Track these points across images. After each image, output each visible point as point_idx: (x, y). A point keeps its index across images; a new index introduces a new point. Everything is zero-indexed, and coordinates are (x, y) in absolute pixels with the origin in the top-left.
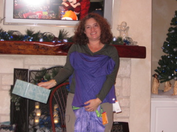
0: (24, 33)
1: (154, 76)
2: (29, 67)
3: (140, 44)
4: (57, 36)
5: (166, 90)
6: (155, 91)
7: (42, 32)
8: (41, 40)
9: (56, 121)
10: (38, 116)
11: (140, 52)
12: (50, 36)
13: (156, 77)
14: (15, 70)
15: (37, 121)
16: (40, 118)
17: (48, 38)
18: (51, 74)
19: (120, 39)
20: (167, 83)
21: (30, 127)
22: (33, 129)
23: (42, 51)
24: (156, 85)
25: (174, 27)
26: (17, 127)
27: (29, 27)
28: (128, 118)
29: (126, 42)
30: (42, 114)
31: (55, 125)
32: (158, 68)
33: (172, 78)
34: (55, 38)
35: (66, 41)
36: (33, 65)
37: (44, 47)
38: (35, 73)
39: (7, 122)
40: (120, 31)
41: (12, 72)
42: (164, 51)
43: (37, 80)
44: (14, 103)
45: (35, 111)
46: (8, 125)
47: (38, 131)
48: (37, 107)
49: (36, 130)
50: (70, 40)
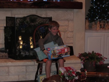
1: (86, 19)
2: (15, 16)
3: (79, 1)
5: (93, 27)
6: (87, 28)
9: (32, 47)
10: (22, 44)
13: (88, 19)
14: (7, 17)
15: (21, 47)
16: (23, 45)
18: (29, 20)
20: (93, 23)
21: (17, 51)
22: (19, 52)
28: (72, 43)
32: (88, 14)
33: (97, 20)
36: (17, 14)
38: (19, 19)
39: (3, 48)
43: (20, 23)
44: (7, 37)
45: (19, 41)
46: (4, 50)
47: (22, 53)
48: (20, 39)
49: (20, 52)
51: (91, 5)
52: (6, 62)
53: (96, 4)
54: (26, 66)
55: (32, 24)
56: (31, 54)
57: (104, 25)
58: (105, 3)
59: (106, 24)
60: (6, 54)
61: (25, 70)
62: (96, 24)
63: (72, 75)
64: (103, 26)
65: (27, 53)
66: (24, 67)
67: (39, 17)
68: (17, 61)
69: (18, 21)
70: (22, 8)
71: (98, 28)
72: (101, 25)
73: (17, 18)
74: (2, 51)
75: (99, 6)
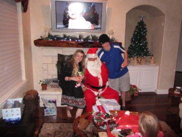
0: (62, 36)
3: (119, 41)
4: (78, 37)
7: (71, 36)
8: (70, 40)
14: (58, 54)
17: (73, 39)
25: (137, 30)
26: (60, 81)
27: (64, 33)
29: (112, 40)
33: (135, 56)
34: (77, 39)
35: (82, 40)
36: (67, 52)
37: (71, 44)
42: (131, 42)
46: (56, 80)
50: (84, 39)
51: (131, 44)
52: (55, 91)
53: (134, 42)
57: (141, 60)
58: (143, 42)
59: (143, 60)
60: (57, 84)
62: (134, 59)
63: (101, 118)
70: (70, 47)
71: (135, 63)
72: (138, 60)
73: (66, 56)
74: (54, 81)
75: (137, 44)
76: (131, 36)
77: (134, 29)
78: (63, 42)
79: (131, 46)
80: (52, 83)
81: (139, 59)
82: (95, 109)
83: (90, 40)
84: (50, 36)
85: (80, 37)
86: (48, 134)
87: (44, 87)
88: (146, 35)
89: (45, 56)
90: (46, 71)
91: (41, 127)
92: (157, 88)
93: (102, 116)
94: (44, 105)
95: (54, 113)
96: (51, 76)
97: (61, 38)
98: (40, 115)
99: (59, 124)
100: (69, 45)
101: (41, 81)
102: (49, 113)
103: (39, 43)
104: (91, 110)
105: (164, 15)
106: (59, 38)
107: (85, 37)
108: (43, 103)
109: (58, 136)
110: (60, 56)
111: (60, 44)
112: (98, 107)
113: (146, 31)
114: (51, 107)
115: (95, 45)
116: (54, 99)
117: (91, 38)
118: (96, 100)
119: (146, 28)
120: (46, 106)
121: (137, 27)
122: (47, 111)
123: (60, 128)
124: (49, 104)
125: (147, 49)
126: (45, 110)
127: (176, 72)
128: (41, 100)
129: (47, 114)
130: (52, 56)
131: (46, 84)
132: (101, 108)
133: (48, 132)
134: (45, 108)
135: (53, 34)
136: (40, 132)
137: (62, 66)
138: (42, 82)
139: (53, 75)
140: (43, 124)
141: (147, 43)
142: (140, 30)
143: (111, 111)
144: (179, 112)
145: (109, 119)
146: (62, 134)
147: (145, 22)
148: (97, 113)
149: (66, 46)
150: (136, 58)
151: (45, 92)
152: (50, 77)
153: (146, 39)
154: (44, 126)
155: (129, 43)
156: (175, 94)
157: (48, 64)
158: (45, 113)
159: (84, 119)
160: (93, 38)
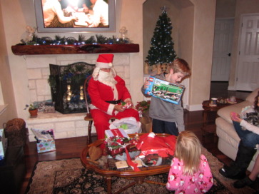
0: (54, 38)
3: (135, 43)
4: (77, 39)
6: (147, 72)
7: (66, 37)
8: (66, 43)
9: (82, 98)
10: (70, 95)
11: (134, 48)
12: (72, 40)
14: (50, 65)
15: (69, 99)
16: (71, 97)
17: (71, 42)
18: (74, 68)
19: (121, 39)
21: (64, 104)
22: (66, 105)
23: (68, 51)
24: (147, 68)
25: (158, 27)
26: (56, 103)
27: (57, 34)
29: (126, 41)
30: (72, 93)
31: (82, 101)
32: (148, 56)
33: (158, 62)
34: (76, 42)
35: (83, 43)
36: (63, 61)
37: (68, 49)
38: (63, 67)
39: (50, 100)
40: (121, 33)
41: (49, 66)
42: (152, 44)
43: (65, 72)
45: (67, 92)
46: (50, 102)
47: (70, 106)
48: (69, 88)
49: (68, 105)
50: (86, 42)
51: (151, 46)
52: (51, 117)
53: (156, 44)
54: (75, 121)
55: (79, 73)
56: (81, 107)
57: (166, 68)
58: (167, 43)
59: (168, 67)
60: (53, 108)
61: (73, 126)
62: (156, 67)
63: (117, 144)
64: (164, 69)
65: (76, 106)
66: (73, 123)
67: (86, 64)
68: (65, 115)
69: (62, 70)
72: (162, 68)
73: (61, 66)
74: (47, 104)
75: (159, 46)
76: (151, 35)
77: (154, 25)
78: (56, 47)
79: (152, 48)
80: (44, 107)
81: (164, 66)
82: (108, 134)
83: (95, 42)
84: (35, 39)
85: (81, 39)
86: (46, 176)
87: (33, 112)
88: (171, 33)
89: (30, 69)
90: (34, 91)
91: (35, 168)
92: (189, 103)
93: (119, 141)
94: (35, 137)
95: (52, 148)
96: (43, 97)
97: (53, 42)
98: (31, 153)
99: (60, 161)
100: (65, 51)
101: (27, 106)
102: (44, 149)
103: (19, 49)
104: (104, 136)
105: (193, 5)
106: (49, 42)
107: (87, 38)
108: (34, 136)
109: (60, 176)
110: (53, 67)
111: (51, 49)
112: (113, 131)
113: (171, 28)
114: (46, 140)
115: (102, 49)
116: (49, 129)
117: (96, 39)
118: (109, 124)
119: (170, 24)
120: (39, 139)
121: (158, 22)
122: (41, 146)
123: (63, 166)
124: (43, 135)
125: (173, 52)
126: (38, 144)
127: (212, 82)
128: (30, 132)
129: (41, 149)
130: (42, 69)
131: (36, 109)
132: (117, 132)
133: (46, 173)
134: (38, 141)
135: (40, 36)
136: (33, 174)
137: (57, 81)
138: (30, 107)
139: (45, 96)
140: (37, 163)
141: (172, 44)
142: (162, 26)
143: (130, 135)
144: (215, 130)
145: (127, 144)
146: (65, 173)
147: (169, 16)
148: (112, 138)
149: (61, 53)
150: (159, 65)
151: (35, 120)
152: (41, 99)
153: (171, 39)
154: (38, 167)
155: (150, 46)
156: (210, 107)
157: (36, 80)
158: (39, 149)
159: (94, 147)
160: (98, 39)
